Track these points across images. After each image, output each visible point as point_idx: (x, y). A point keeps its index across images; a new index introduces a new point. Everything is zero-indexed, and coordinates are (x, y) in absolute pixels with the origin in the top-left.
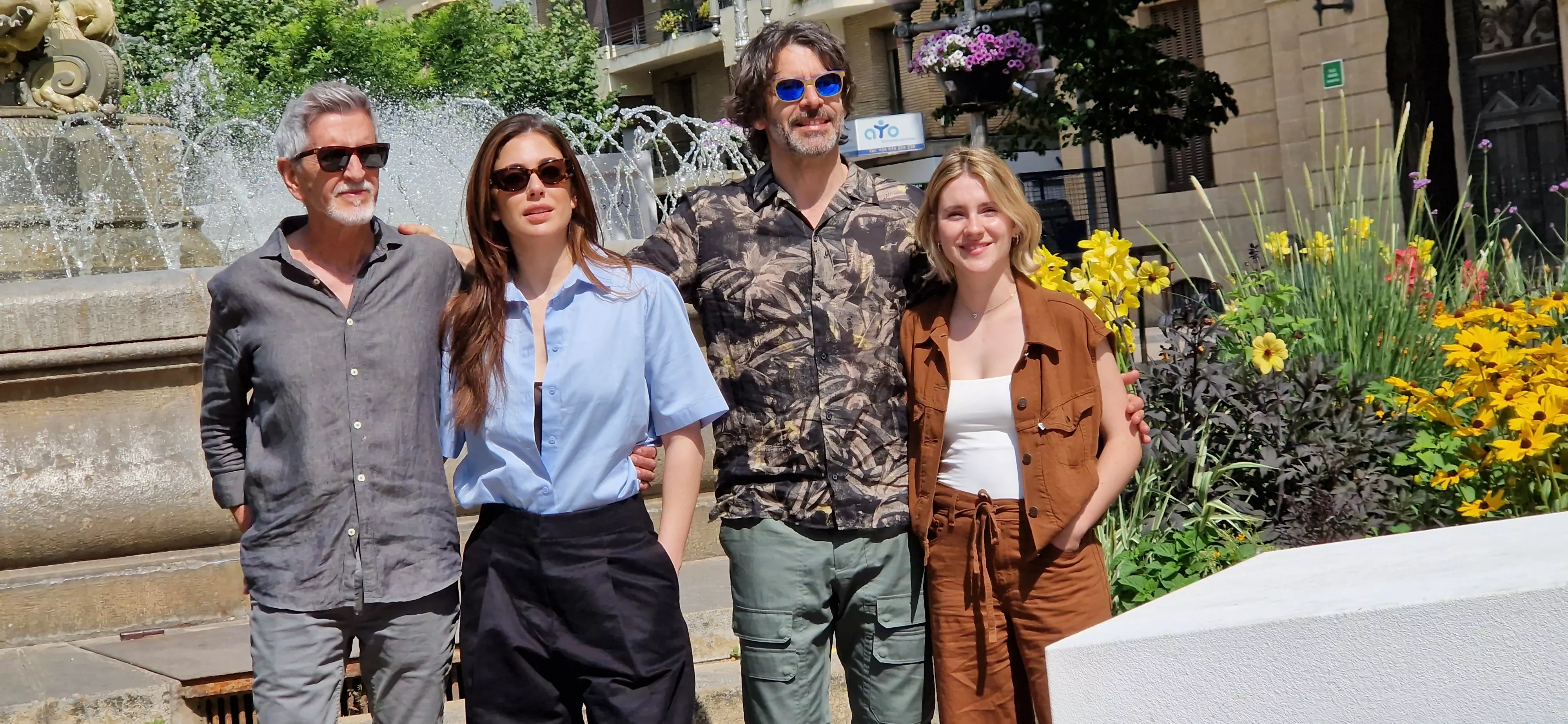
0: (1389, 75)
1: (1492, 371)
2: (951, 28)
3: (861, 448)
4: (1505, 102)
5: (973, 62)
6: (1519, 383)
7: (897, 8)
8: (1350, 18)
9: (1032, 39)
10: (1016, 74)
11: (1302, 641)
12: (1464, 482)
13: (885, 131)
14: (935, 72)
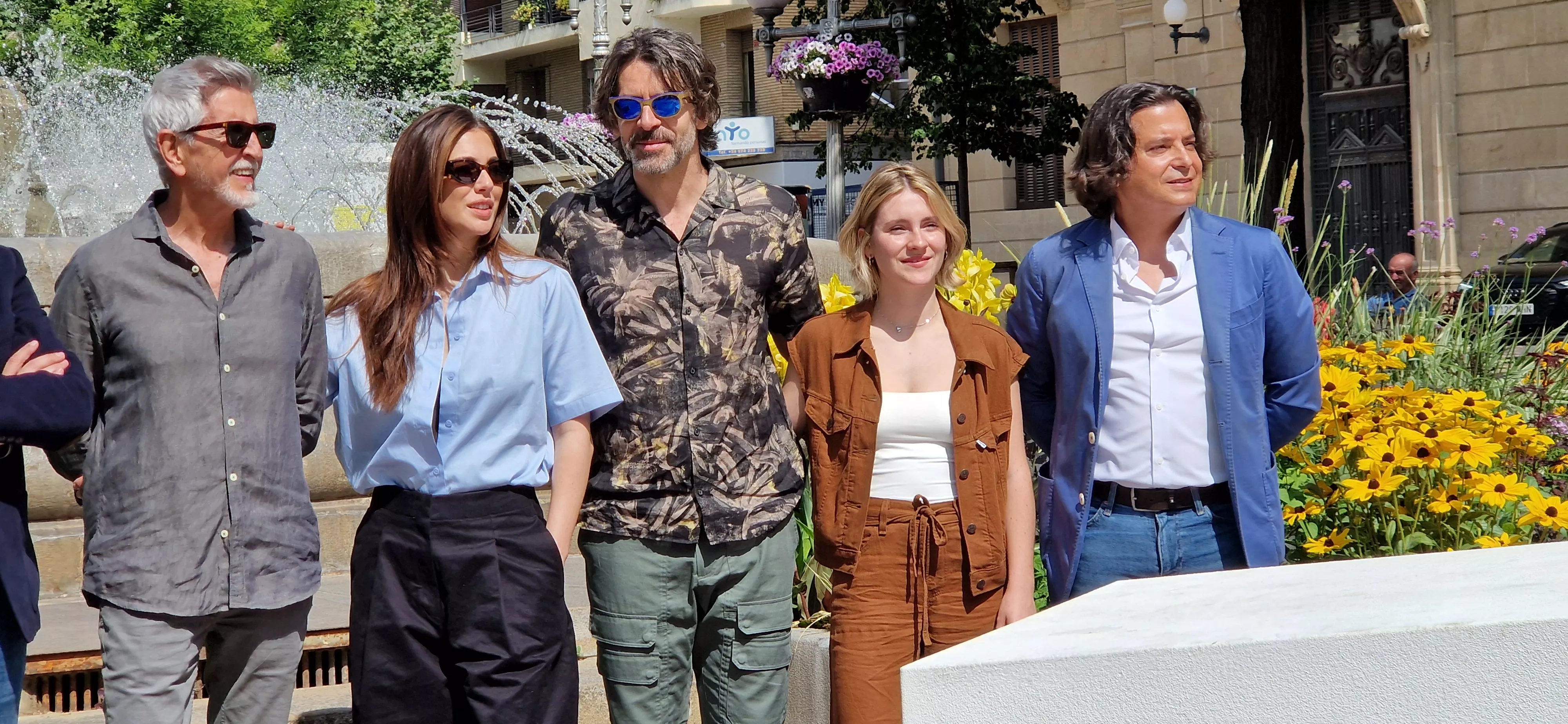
0: (1243, 107)
1: (1345, 410)
2: (813, 35)
3: (727, 461)
4: (1352, 140)
5: (832, 70)
6: (1370, 424)
7: (760, 12)
8: (1205, 47)
9: (894, 50)
10: (875, 86)
11: (1155, 673)
12: (1309, 519)
13: (736, 133)
14: (794, 78)
